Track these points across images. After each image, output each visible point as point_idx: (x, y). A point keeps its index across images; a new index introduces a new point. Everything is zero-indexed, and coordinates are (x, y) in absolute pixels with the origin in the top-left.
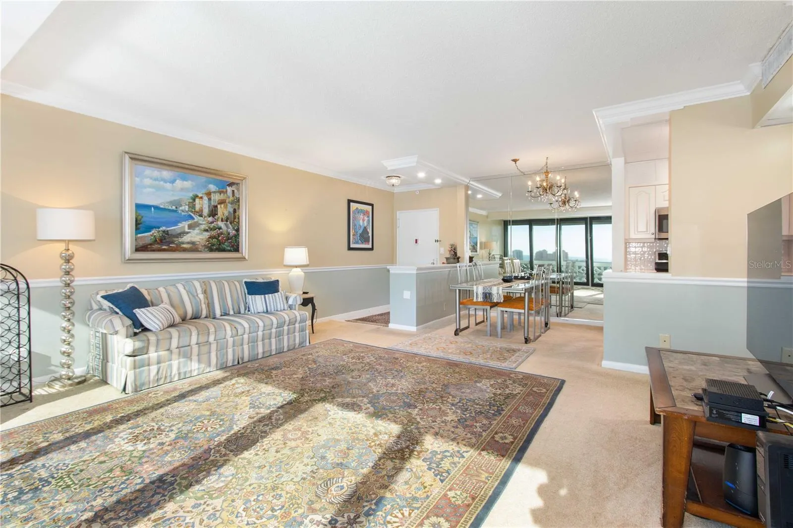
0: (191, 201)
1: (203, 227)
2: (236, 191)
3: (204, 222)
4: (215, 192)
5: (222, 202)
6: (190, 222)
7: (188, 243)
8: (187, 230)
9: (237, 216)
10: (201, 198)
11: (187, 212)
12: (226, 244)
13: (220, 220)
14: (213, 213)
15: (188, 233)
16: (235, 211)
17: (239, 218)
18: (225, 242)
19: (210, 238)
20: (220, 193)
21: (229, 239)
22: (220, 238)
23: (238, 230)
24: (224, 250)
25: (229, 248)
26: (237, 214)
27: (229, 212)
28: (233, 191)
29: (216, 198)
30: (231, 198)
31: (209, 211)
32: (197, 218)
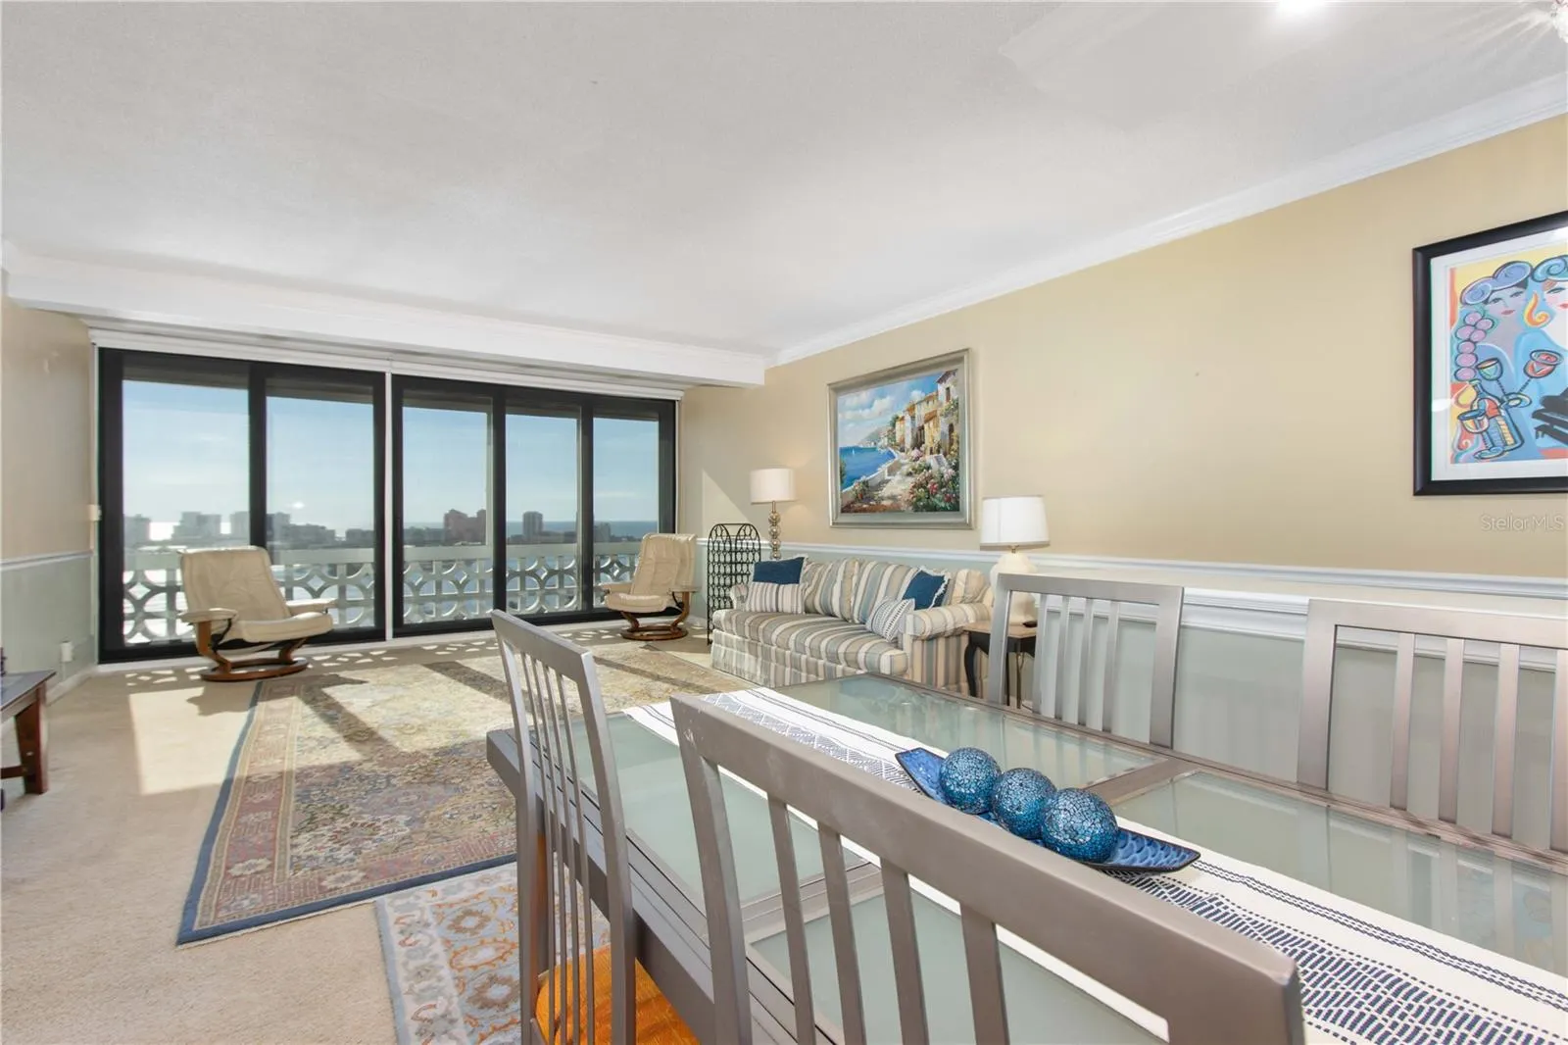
0: (890, 428)
1: (906, 469)
2: (952, 388)
3: (907, 461)
4: (920, 403)
5: (931, 417)
6: (890, 463)
7: (889, 498)
8: (887, 477)
9: (955, 438)
10: (903, 419)
11: (886, 447)
12: (938, 496)
13: (928, 451)
14: (918, 443)
15: (887, 481)
16: (951, 428)
17: (958, 442)
18: (936, 493)
19: (914, 487)
20: (927, 400)
21: (942, 487)
22: (929, 486)
23: (956, 468)
24: (934, 509)
25: (943, 504)
26: (956, 431)
27: (943, 433)
28: (948, 389)
29: (922, 411)
30: (945, 404)
31: (913, 437)
32: (898, 455)
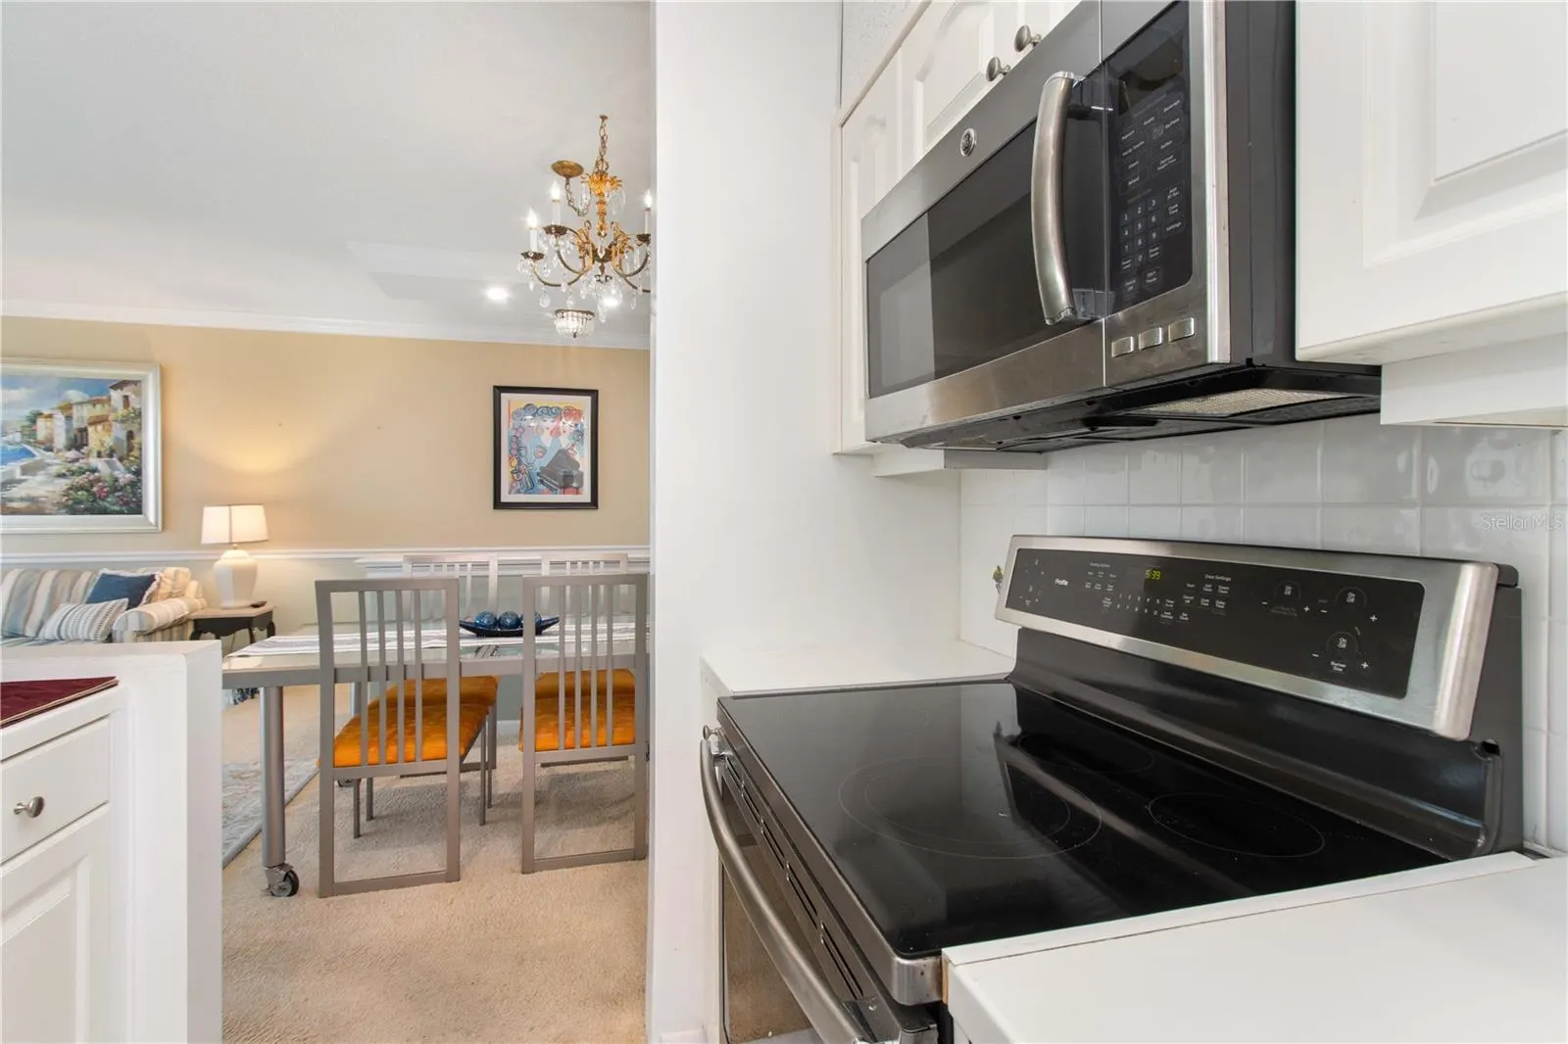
0: (27, 423)
1: (54, 470)
2: (132, 397)
3: (56, 461)
4: (81, 404)
5: (96, 421)
6: (26, 461)
7: (22, 499)
8: (18, 475)
9: (136, 446)
10: (50, 416)
11: (18, 444)
12: (109, 499)
13: (95, 454)
14: (78, 441)
15: (20, 482)
16: (130, 435)
17: (140, 449)
18: (107, 497)
19: (70, 489)
20: (94, 403)
21: (116, 490)
22: (95, 489)
23: (138, 473)
24: (105, 512)
25: (117, 508)
26: (135, 441)
27: (117, 439)
28: (126, 398)
29: (83, 414)
30: (121, 411)
31: (68, 439)
32: (40, 454)
